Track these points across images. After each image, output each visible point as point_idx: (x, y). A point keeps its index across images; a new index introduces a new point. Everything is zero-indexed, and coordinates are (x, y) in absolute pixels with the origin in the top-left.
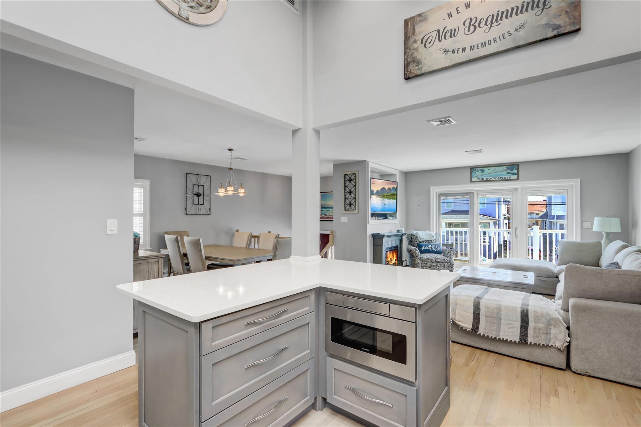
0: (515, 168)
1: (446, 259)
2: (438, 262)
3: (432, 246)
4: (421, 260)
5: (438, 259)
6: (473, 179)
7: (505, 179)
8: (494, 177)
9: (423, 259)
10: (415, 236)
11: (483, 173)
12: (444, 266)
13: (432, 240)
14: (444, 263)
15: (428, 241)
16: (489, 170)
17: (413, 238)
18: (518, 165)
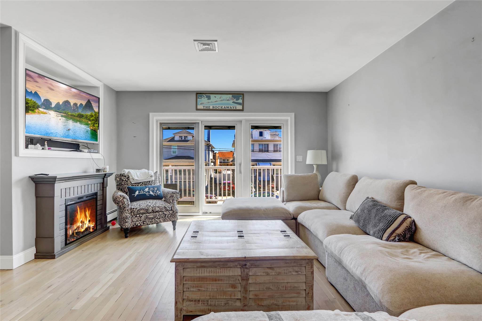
0: (240, 98)
1: (167, 207)
2: (157, 212)
3: (149, 189)
4: (131, 212)
5: (157, 208)
6: (199, 107)
7: (231, 109)
8: (220, 106)
9: (135, 210)
10: (125, 177)
11: (209, 101)
12: (164, 216)
13: (150, 181)
14: (165, 212)
15: (144, 183)
16: (215, 97)
17: (123, 180)
18: (243, 94)
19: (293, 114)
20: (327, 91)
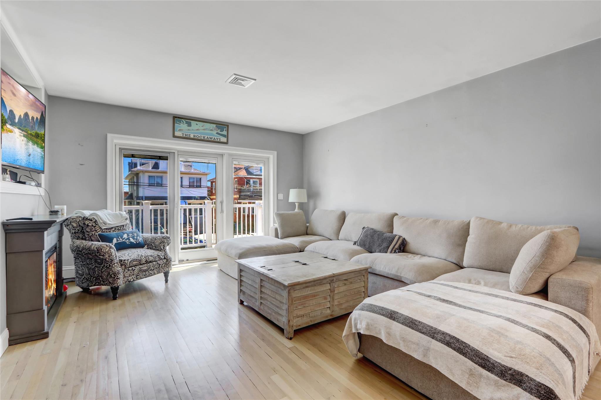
0: (225, 129)
1: (160, 255)
2: (151, 262)
3: (128, 235)
4: (121, 265)
5: (150, 257)
6: (177, 134)
7: (214, 140)
8: (203, 136)
9: (126, 261)
10: (91, 220)
11: (189, 128)
12: (158, 267)
13: (123, 225)
14: (158, 262)
15: (117, 228)
17: (88, 225)
18: (228, 126)
19: (276, 153)
20: (303, 134)
